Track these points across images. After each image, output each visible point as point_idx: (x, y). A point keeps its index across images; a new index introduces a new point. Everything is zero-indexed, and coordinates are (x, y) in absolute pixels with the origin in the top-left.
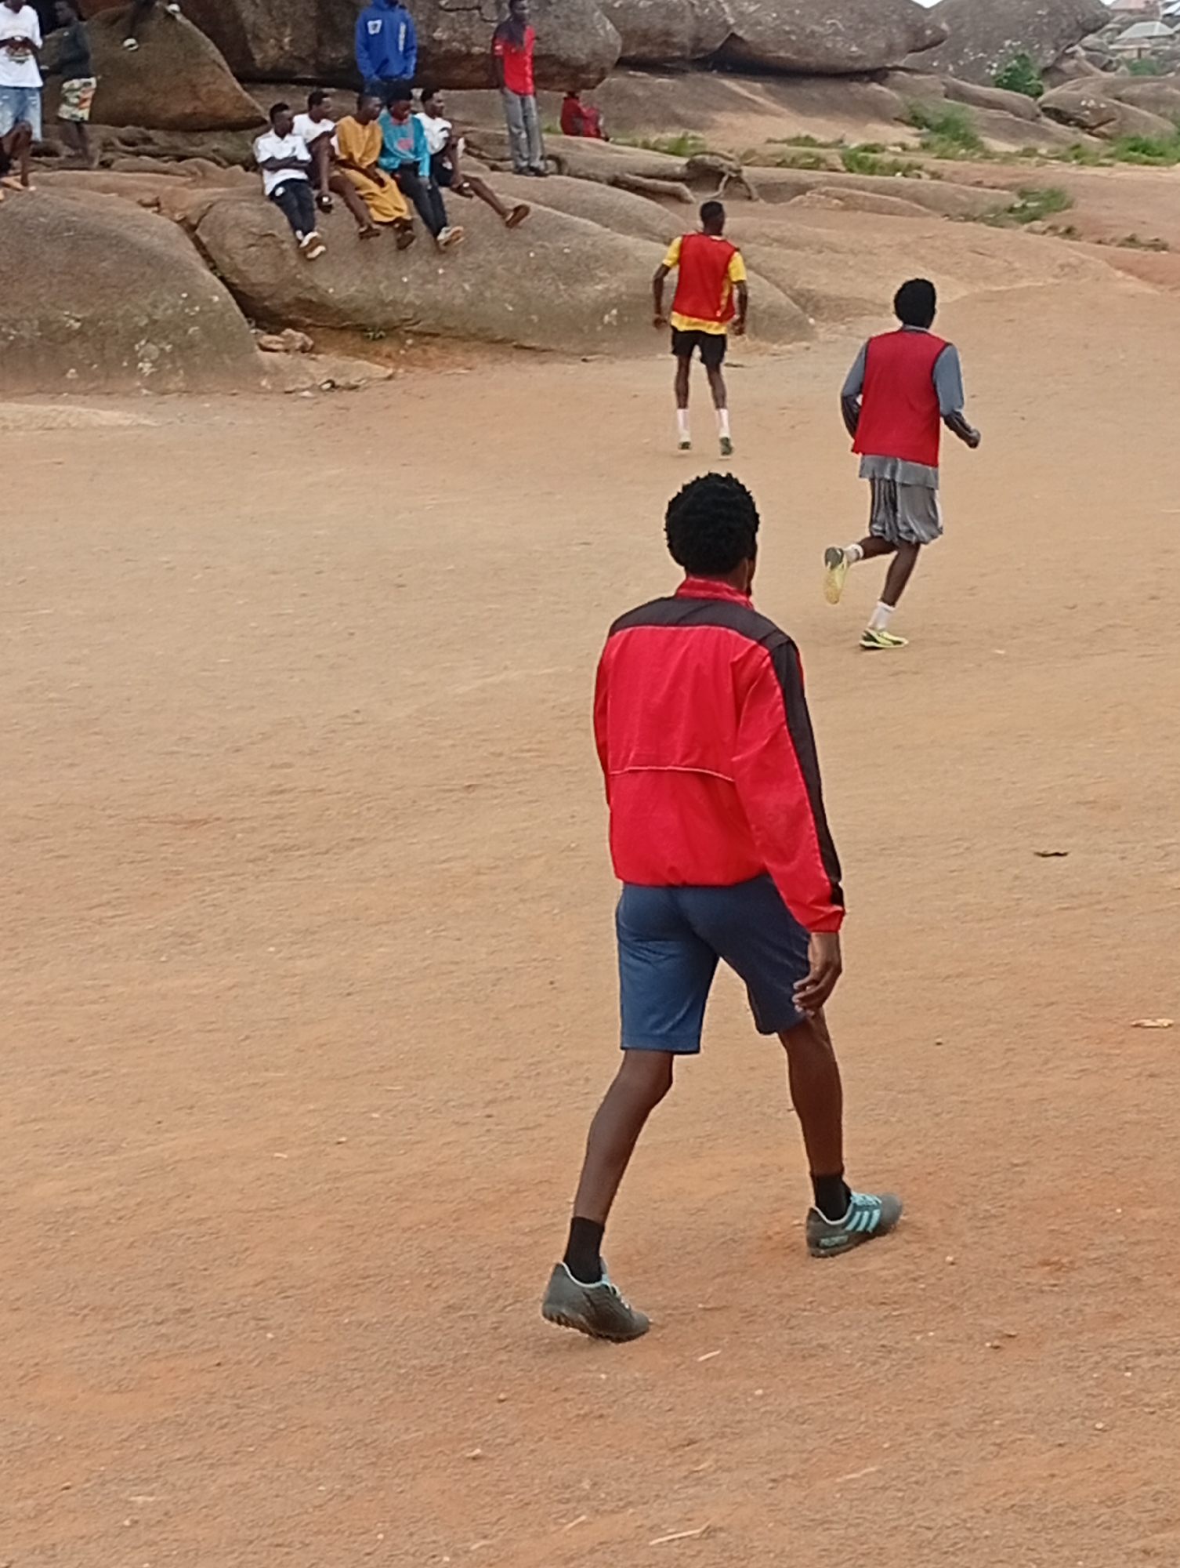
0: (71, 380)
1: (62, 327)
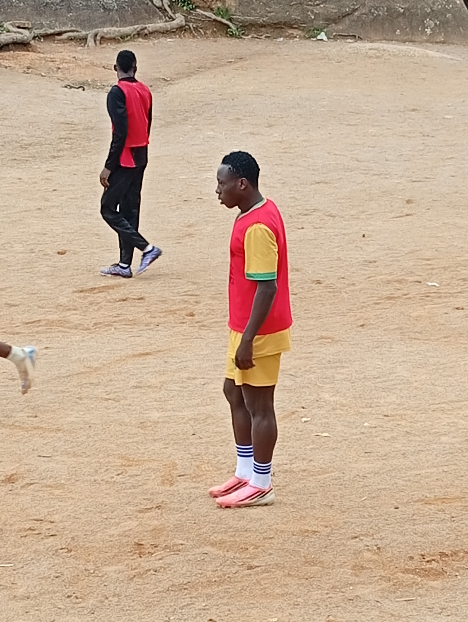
0: (398, 35)
1: (396, 11)
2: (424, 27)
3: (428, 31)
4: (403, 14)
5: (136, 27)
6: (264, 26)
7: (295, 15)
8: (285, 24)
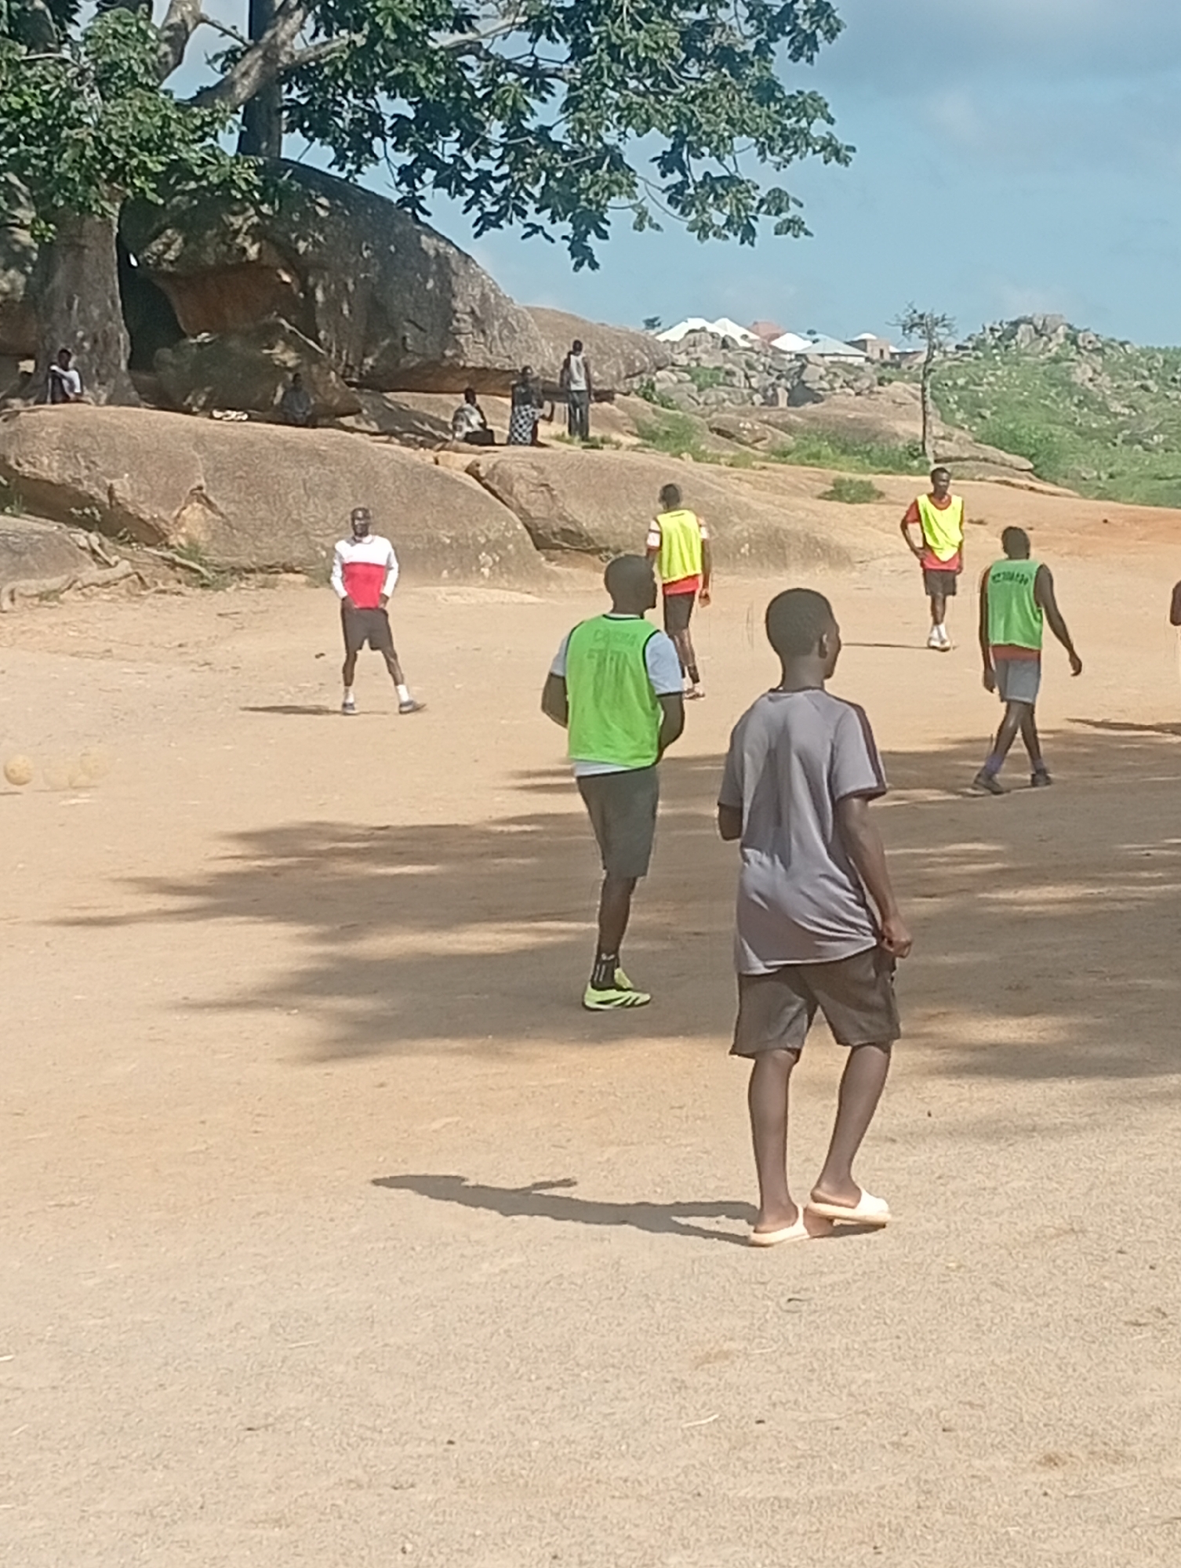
0: (445, 577)
1: (440, 542)
2: (480, 566)
3: (486, 571)
4: (450, 546)
5: (65, 577)
6: (252, 571)
7: (298, 552)
8: (283, 566)
